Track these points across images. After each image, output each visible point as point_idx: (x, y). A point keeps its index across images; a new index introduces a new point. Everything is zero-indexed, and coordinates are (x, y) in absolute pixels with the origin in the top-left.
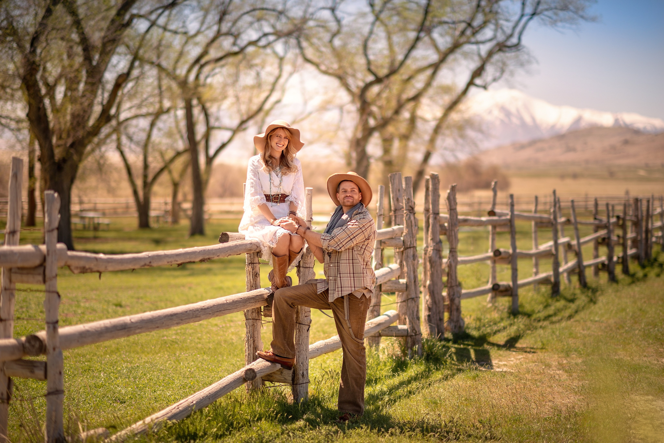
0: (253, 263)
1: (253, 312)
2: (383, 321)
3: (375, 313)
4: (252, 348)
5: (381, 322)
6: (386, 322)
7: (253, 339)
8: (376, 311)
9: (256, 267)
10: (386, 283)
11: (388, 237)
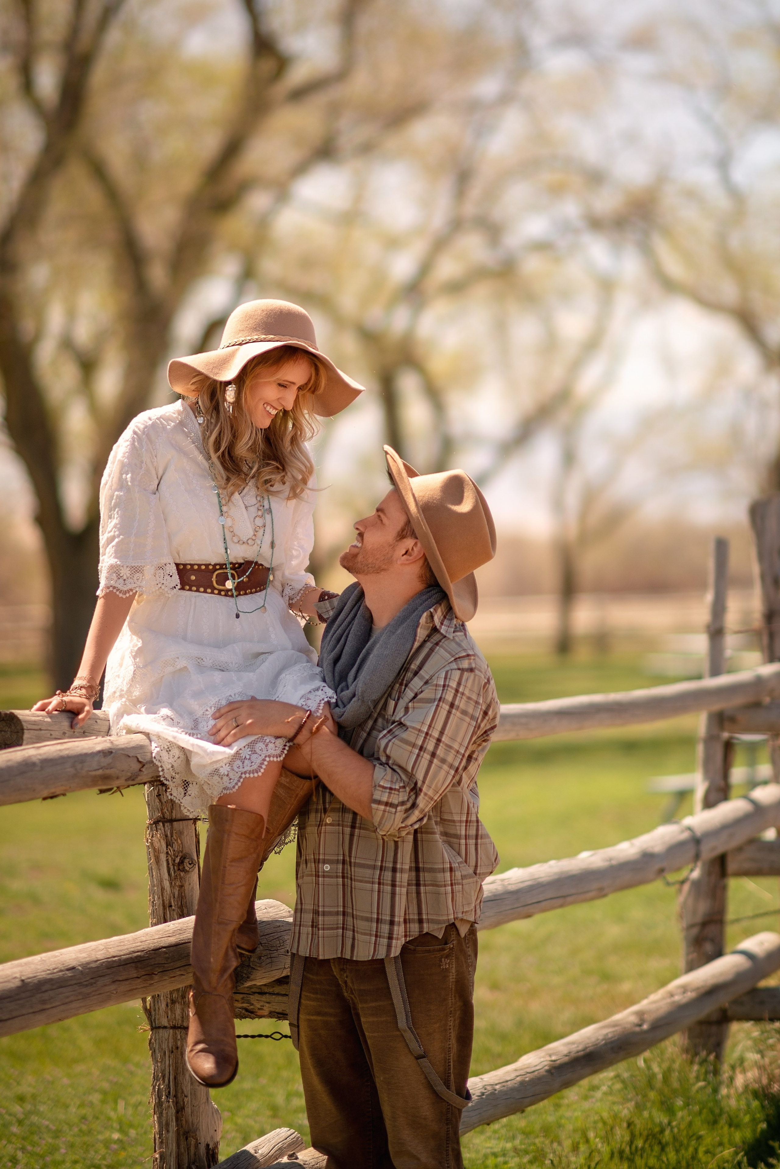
0: (171, 821)
1: (173, 1002)
2: (729, 977)
3: (708, 947)
4: (172, 1136)
5: (721, 980)
6: (740, 977)
7: (176, 1103)
8: (712, 940)
9: (181, 833)
10: (740, 849)
11: (738, 701)
